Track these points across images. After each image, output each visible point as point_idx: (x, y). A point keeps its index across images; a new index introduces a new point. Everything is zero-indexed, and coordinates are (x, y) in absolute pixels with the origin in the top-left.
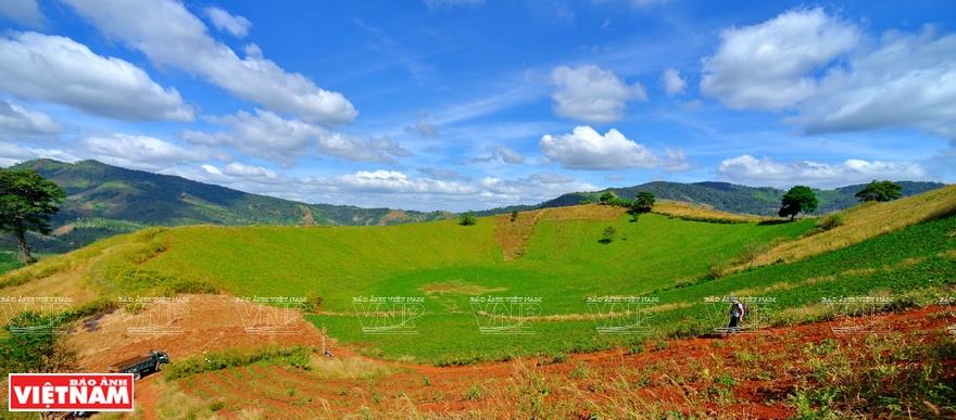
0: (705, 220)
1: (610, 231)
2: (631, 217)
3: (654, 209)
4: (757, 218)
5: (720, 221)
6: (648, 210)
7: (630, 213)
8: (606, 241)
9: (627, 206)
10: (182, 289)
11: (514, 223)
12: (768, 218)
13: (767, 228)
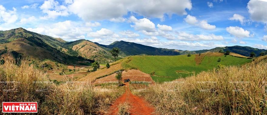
0: (239, 57)
1: (220, 59)
2: (225, 56)
3: (230, 54)
4: (247, 57)
5: (241, 58)
6: (228, 54)
7: (225, 55)
8: (219, 61)
9: (224, 53)
10: (133, 68)
11: (200, 56)
12: (249, 57)
13: (248, 59)
